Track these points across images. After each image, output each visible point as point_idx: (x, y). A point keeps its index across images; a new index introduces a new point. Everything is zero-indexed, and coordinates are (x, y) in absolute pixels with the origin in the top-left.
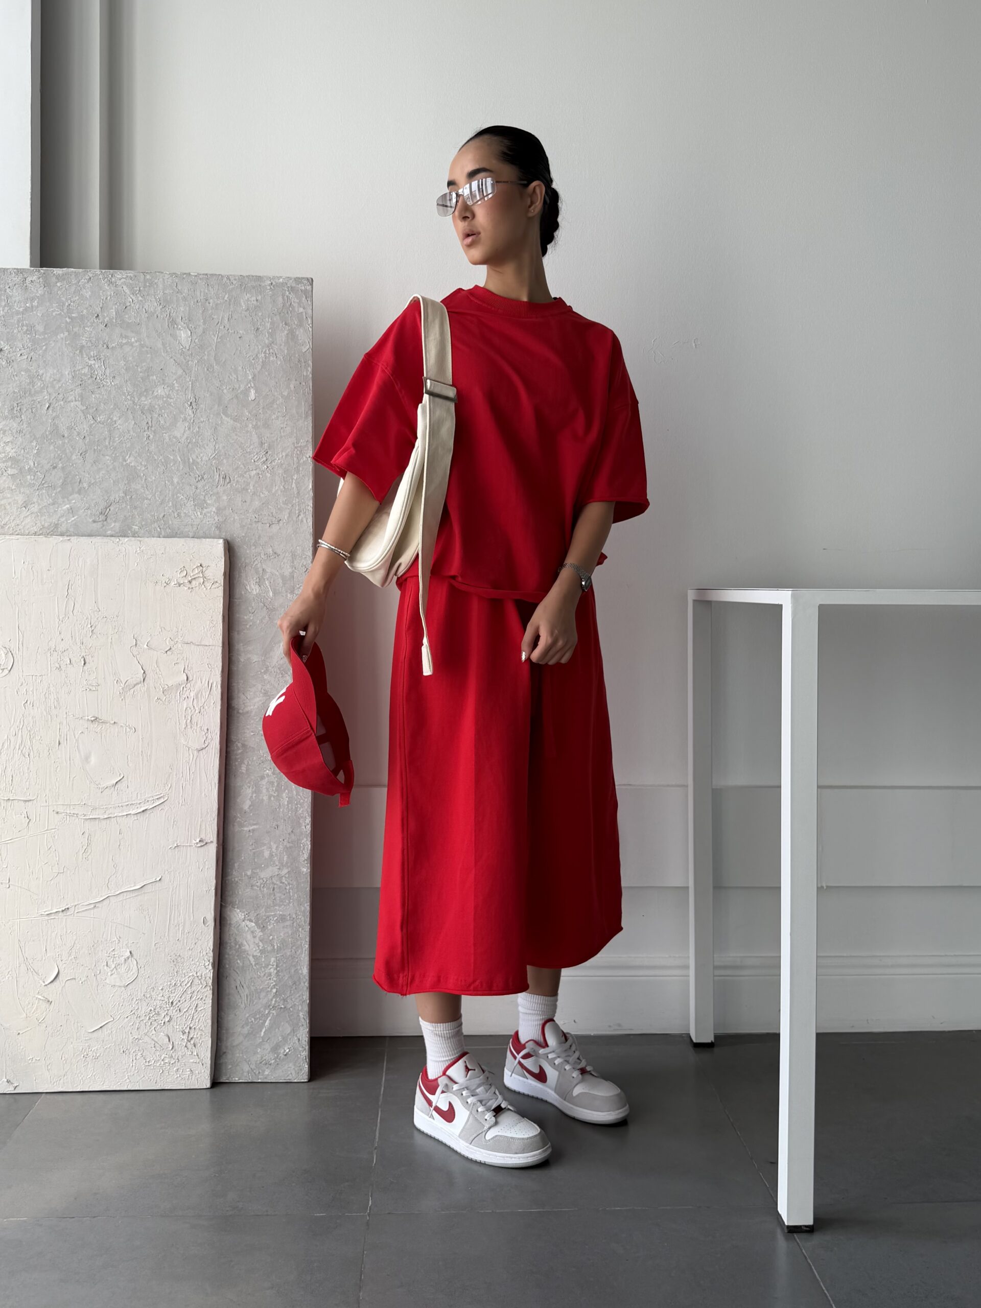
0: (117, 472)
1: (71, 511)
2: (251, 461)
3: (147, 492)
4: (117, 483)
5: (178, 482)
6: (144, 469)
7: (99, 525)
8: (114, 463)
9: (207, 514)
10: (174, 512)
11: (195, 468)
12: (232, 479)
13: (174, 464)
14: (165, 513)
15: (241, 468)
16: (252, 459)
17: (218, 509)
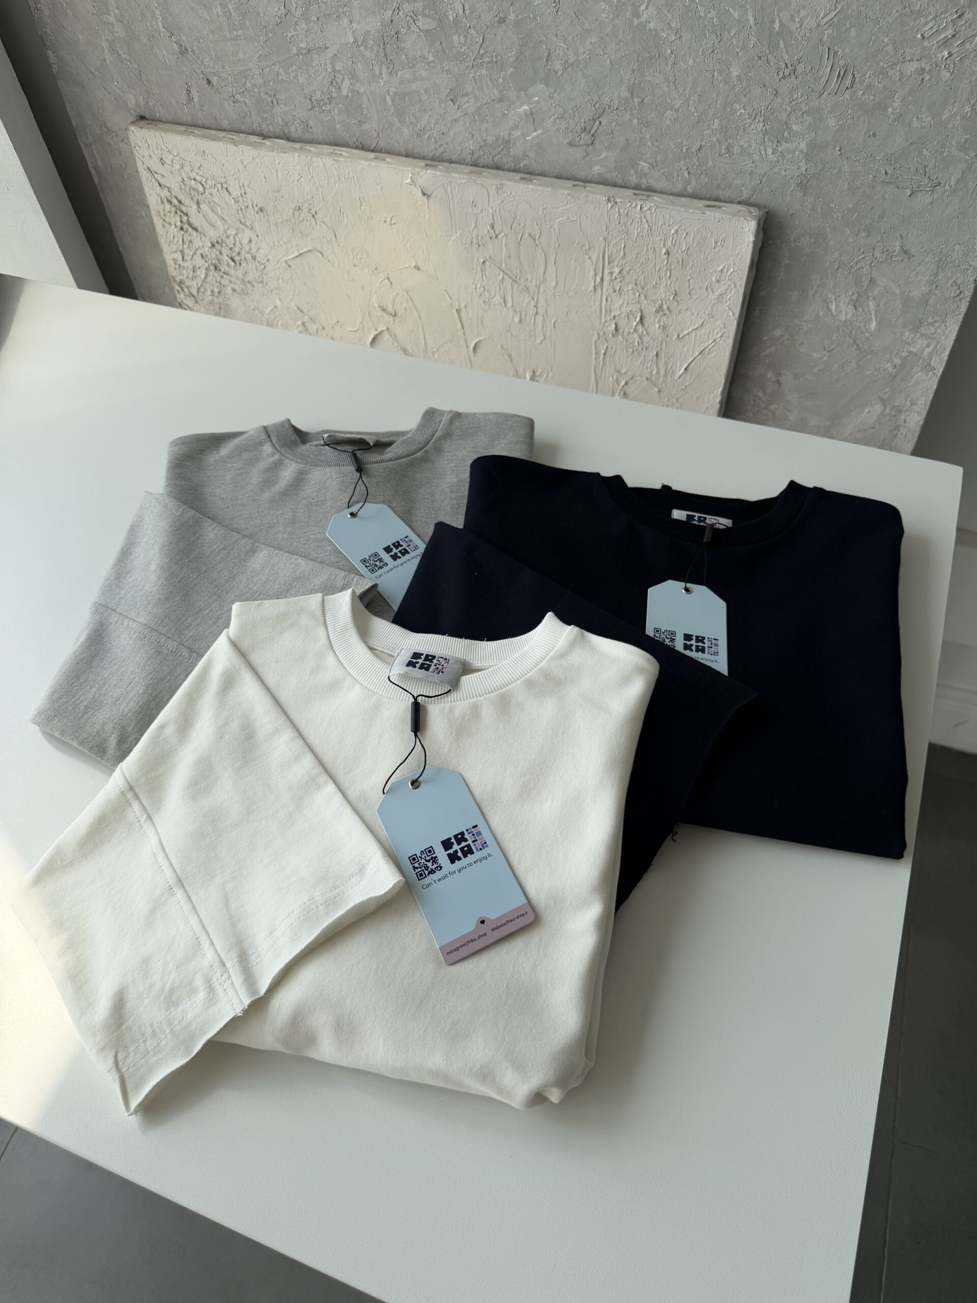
0: (620, 42)
1: (531, 120)
2: (915, 37)
3: (674, 94)
4: (616, 67)
5: (739, 78)
6: (674, 38)
7: (580, 152)
8: (616, 21)
9: (786, 155)
10: (719, 143)
11: (782, 45)
12: (857, 80)
13: (738, 33)
14: (703, 144)
15: (887, 52)
16: (917, 31)
17: (812, 146)
